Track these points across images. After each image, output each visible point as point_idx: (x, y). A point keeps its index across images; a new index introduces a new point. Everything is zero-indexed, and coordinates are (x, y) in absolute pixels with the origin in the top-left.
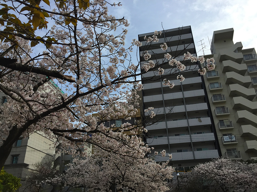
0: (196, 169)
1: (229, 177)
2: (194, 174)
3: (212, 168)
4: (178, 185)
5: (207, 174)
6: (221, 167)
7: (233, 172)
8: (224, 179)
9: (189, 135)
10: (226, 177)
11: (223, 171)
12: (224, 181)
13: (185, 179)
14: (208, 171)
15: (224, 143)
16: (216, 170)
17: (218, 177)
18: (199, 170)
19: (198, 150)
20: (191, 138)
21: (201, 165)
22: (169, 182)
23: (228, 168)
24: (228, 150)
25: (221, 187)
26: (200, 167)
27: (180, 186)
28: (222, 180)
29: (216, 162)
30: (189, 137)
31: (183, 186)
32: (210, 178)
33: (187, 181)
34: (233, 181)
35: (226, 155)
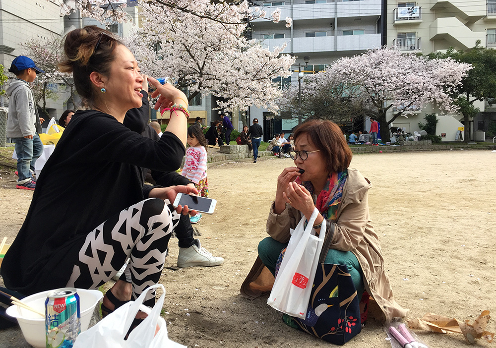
0: (335, 66)
1: (389, 81)
2: (330, 76)
3: (363, 65)
4: (299, 94)
5: (351, 76)
6: (379, 63)
7: (399, 73)
8: (380, 84)
9: (334, 3)
10: (383, 80)
11: (381, 70)
12: (378, 88)
13: (312, 84)
14: (354, 71)
15: (396, 22)
16: (369, 70)
17: (370, 80)
18: (339, 68)
19: (346, 33)
20: (336, 9)
21: (345, 61)
22: (284, 89)
23: (391, 64)
24: (399, 35)
25: (372, 99)
26: (343, 63)
27: (302, 96)
28: (375, 86)
29: (373, 55)
30: (333, 7)
31: (306, 96)
32: (356, 82)
33: (315, 88)
34: (394, 87)
35: (394, 44)
